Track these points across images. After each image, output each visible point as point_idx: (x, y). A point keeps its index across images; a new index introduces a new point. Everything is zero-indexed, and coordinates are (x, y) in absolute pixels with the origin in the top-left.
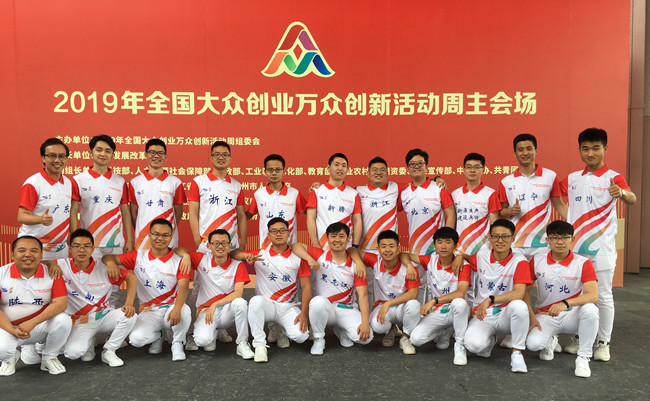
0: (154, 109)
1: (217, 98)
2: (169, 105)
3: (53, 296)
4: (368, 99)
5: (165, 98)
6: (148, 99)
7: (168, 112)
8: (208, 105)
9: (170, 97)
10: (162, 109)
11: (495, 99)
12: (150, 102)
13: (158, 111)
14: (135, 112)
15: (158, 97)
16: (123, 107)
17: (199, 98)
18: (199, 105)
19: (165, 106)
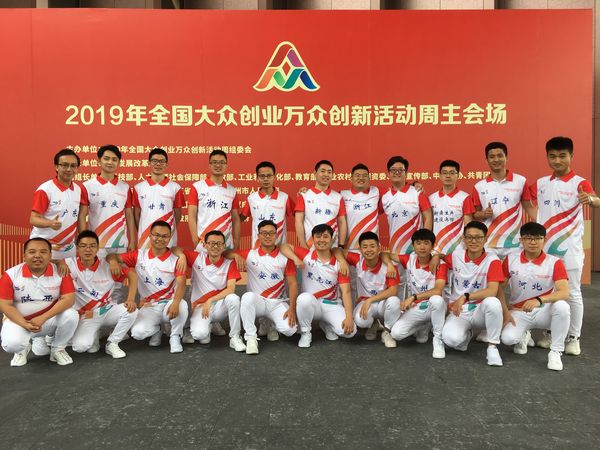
0: (156, 121)
1: (213, 111)
2: (170, 117)
3: (61, 293)
4: (351, 110)
5: (166, 111)
6: (150, 112)
7: (168, 124)
8: (205, 117)
9: (171, 111)
10: (163, 121)
11: (468, 110)
12: (152, 115)
13: (160, 123)
14: (138, 124)
15: (159, 111)
16: (128, 120)
17: (197, 111)
18: (197, 117)
19: (166, 118)
